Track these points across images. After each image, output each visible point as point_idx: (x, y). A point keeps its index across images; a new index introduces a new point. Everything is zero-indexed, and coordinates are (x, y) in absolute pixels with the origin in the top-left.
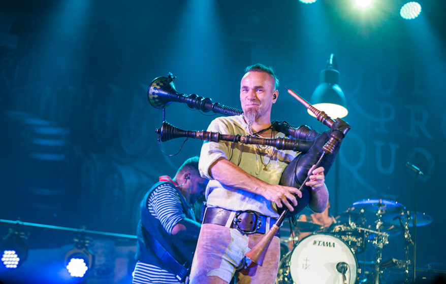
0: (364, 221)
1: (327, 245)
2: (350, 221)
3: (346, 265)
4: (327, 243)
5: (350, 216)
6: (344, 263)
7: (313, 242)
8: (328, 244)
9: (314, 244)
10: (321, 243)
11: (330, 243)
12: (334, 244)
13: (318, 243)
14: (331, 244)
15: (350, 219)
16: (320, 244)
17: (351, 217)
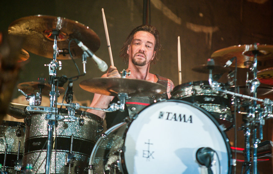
0: (231, 79)
1: (181, 120)
2: (210, 80)
3: (212, 153)
4: (180, 115)
5: (211, 71)
6: (209, 149)
7: (158, 114)
8: (182, 118)
9: (160, 117)
10: (171, 116)
11: (184, 116)
12: (191, 117)
13: (165, 116)
14: (187, 118)
15: (211, 76)
16: (170, 118)
17: (213, 73)
